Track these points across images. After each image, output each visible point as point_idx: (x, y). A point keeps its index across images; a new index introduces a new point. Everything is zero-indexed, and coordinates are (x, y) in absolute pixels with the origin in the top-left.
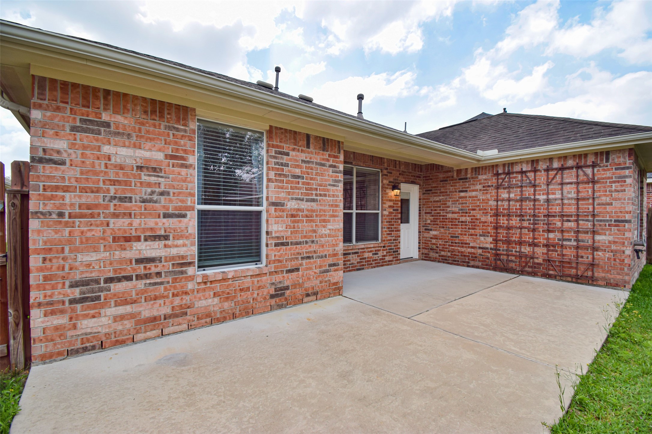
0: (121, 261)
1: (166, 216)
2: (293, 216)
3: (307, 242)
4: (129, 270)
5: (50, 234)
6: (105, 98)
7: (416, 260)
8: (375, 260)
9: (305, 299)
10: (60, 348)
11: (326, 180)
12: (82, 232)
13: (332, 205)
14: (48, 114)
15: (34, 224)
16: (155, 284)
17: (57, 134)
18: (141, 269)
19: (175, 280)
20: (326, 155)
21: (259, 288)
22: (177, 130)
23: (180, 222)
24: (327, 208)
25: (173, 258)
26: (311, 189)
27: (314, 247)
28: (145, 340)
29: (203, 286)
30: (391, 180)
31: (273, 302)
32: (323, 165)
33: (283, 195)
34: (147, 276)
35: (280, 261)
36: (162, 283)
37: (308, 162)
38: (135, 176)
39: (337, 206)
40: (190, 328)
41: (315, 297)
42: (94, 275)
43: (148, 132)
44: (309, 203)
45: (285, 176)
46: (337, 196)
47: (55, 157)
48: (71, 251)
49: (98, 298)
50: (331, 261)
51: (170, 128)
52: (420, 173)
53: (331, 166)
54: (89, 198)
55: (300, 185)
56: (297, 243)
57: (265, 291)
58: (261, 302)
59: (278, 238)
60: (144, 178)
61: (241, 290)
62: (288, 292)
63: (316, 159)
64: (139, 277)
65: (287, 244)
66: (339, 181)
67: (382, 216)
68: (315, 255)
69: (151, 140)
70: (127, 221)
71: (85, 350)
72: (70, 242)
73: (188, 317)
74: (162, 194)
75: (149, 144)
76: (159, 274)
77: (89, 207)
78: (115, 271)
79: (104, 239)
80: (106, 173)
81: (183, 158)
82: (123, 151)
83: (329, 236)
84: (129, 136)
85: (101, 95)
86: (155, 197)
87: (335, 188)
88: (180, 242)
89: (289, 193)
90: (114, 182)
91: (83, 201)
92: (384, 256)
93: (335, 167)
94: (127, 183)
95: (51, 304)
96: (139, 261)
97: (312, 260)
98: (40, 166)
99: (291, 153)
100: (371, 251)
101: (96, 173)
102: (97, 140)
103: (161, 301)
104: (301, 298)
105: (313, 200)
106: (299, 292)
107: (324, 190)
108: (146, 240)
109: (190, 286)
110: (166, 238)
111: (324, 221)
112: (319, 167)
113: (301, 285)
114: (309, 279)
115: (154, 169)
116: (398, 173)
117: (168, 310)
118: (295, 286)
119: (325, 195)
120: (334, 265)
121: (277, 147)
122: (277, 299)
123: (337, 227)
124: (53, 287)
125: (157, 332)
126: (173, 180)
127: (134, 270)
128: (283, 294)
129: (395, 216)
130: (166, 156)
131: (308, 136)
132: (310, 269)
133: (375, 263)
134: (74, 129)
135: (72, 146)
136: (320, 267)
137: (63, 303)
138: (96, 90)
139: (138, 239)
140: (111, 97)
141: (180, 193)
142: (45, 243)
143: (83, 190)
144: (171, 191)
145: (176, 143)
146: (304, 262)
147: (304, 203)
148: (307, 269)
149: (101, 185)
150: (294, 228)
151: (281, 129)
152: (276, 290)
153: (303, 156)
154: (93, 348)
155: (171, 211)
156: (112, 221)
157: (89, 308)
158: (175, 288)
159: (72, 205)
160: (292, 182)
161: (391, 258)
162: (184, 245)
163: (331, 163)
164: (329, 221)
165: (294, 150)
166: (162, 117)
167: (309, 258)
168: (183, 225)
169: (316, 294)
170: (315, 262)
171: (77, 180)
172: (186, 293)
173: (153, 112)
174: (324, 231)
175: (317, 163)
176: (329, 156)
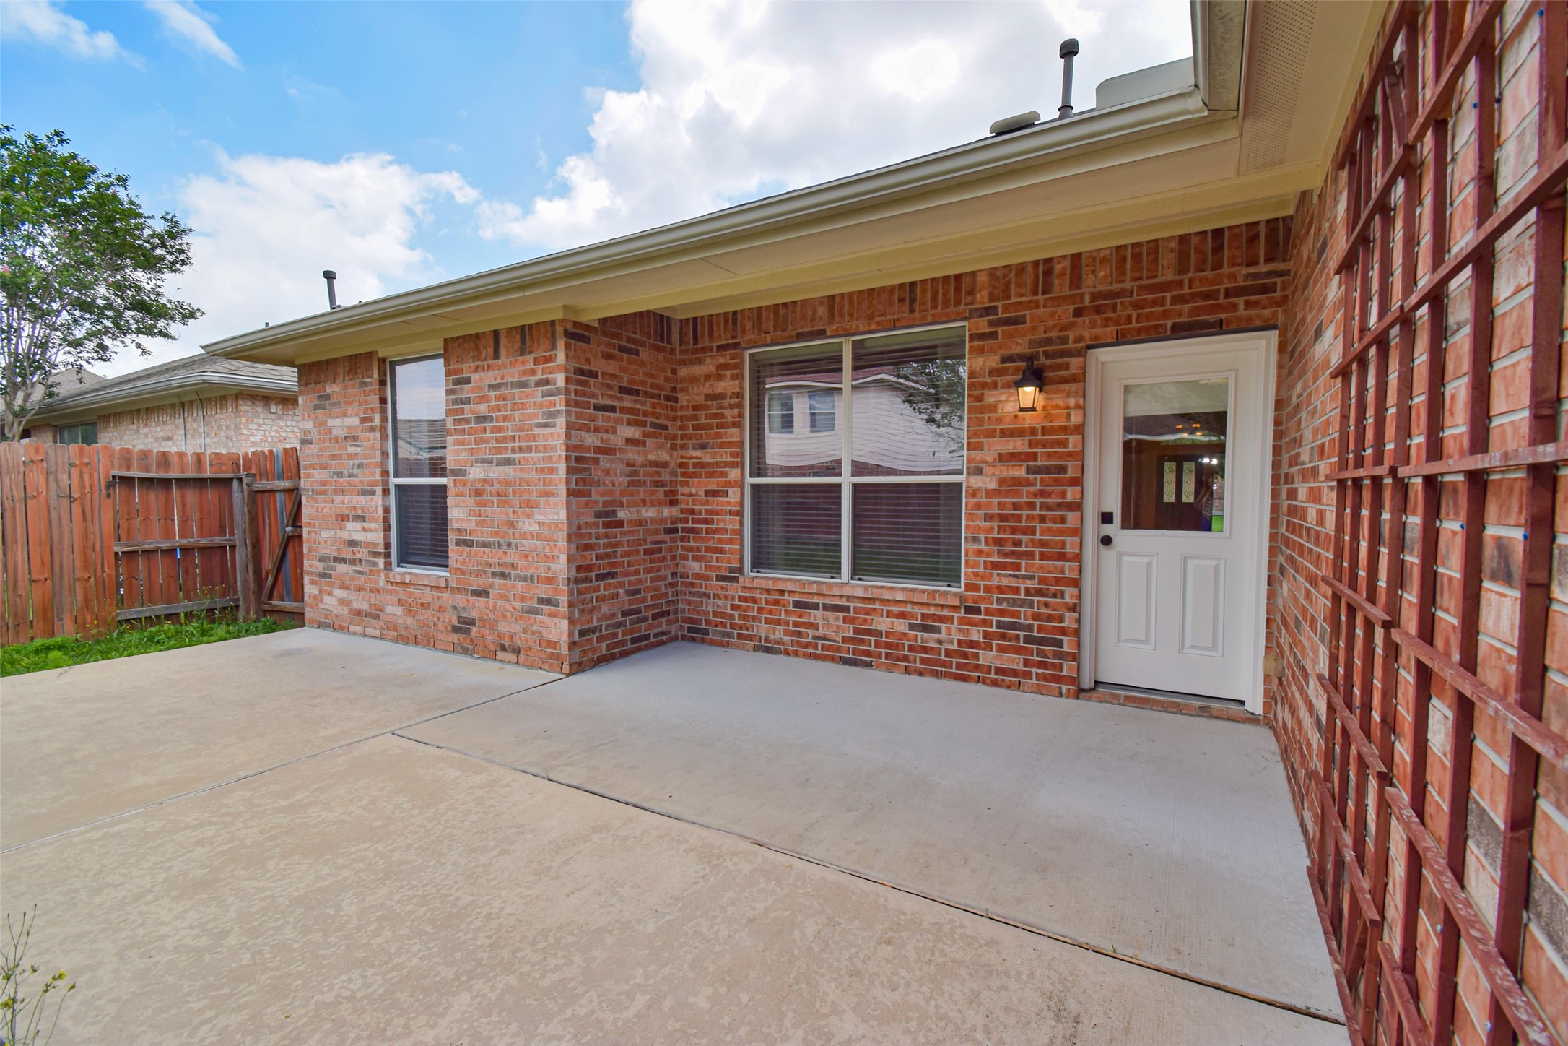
0: (340, 541)
1: (363, 493)
2: (478, 493)
3: (500, 545)
4: (344, 551)
6: (327, 369)
7: (1252, 719)
8: (925, 650)
9: (500, 655)
10: (316, 617)
11: (531, 417)
12: (322, 509)
13: (542, 470)
14: (305, 397)
16: (359, 572)
17: (308, 415)
18: (351, 553)
19: (371, 572)
20: (531, 361)
21: (440, 609)
22: (366, 384)
23: (372, 499)
24: (532, 476)
25: (368, 545)
26: (504, 440)
27: (512, 557)
28: (354, 633)
29: (390, 587)
31: (456, 638)
32: (523, 385)
33: (463, 456)
34: (354, 562)
35: (462, 572)
36: (363, 573)
37: (498, 386)
38: (344, 448)
39: (552, 471)
40: (381, 637)
41: (513, 657)
42: (328, 552)
43: (349, 395)
44: (501, 468)
45: (467, 421)
46: (553, 449)
48: (318, 526)
49: (331, 576)
50: (543, 590)
51: (362, 385)
52: (1263, 268)
53: (539, 384)
54: (323, 475)
55: (488, 435)
56: (485, 545)
57: (447, 617)
58: (442, 631)
59: (459, 531)
60: (349, 450)
61: (423, 605)
62: (474, 631)
63: (512, 376)
64: (350, 561)
65: (472, 544)
68: (513, 573)
69: (351, 403)
70: (342, 497)
72: (317, 517)
73: (381, 622)
74: (360, 466)
75: (350, 409)
76: (360, 562)
77: (324, 483)
78: (338, 551)
80: (330, 448)
82: (338, 423)
83: (539, 536)
84: (340, 404)
86: (356, 471)
87: (548, 430)
88: (372, 526)
89: (472, 452)
91: (321, 477)
92: (973, 644)
93: (548, 382)
94: (340, 457)
95: (311, 573)
96: (350, 543)
97: (508, 582)
98: (303, 447)
99: (475, 377)
100: (902, 615)
101: (326, 449)
102: (325, 415)
103: (362, 594)
104: (492, 648)
105: (508, 462)
106: (490, 638)
107: (527, 438)
108: (352, 520)
109: (381, 583)
110: (364, 519)
111: (528, 504)
112: (516, 391)
113: (493, 625)
115: (354, 438)
117: (367, 607)
118: (483, 623)
119: (529, 449)
120: (548, 602)
121: (456, 372)
122: (462, 637)
123: (552, 517)
124: (312, 559)
125: (361, 629)
126: (366, 448)
127: (347, 552)
128: (470, 632)
129: (1042, 494)
130: (361, 420)
131: (497, 335)
132: (507, 598)
133: (923, 661)
134: (315, 407)
135: (315, 424)
136: (522, 599)
137: (316, 574)
139: (348, 518)
140: (330, 367)
143: (321, 466)
144: (365, 462)
145: (366, 402)
146: (496, 581)
147: (494, 468)
148: (500, 597)
149: (328, 461)
150: (480, 516)
151: (458, 338)
152: (459, 620)
153: (492, 377)
154: (329, 625)
155: (365, 487)
156: (335, 498)
157: (327, 584)
158: (371, 581)
159: (317, 482)
160: (475, 431)
161: (1016, 662)
162: (376, 530)
163: (539, 376)
164: (536, 505)
165: (476, 370)
166: (356, 373)
167: (503, 575)
168: (374, 505)
169: (517, 651)
170: (514, 586)
172: (379, 591)
173: (351, 370)
174: (528, 526)
175: (514, 385)
176: (536, 361)
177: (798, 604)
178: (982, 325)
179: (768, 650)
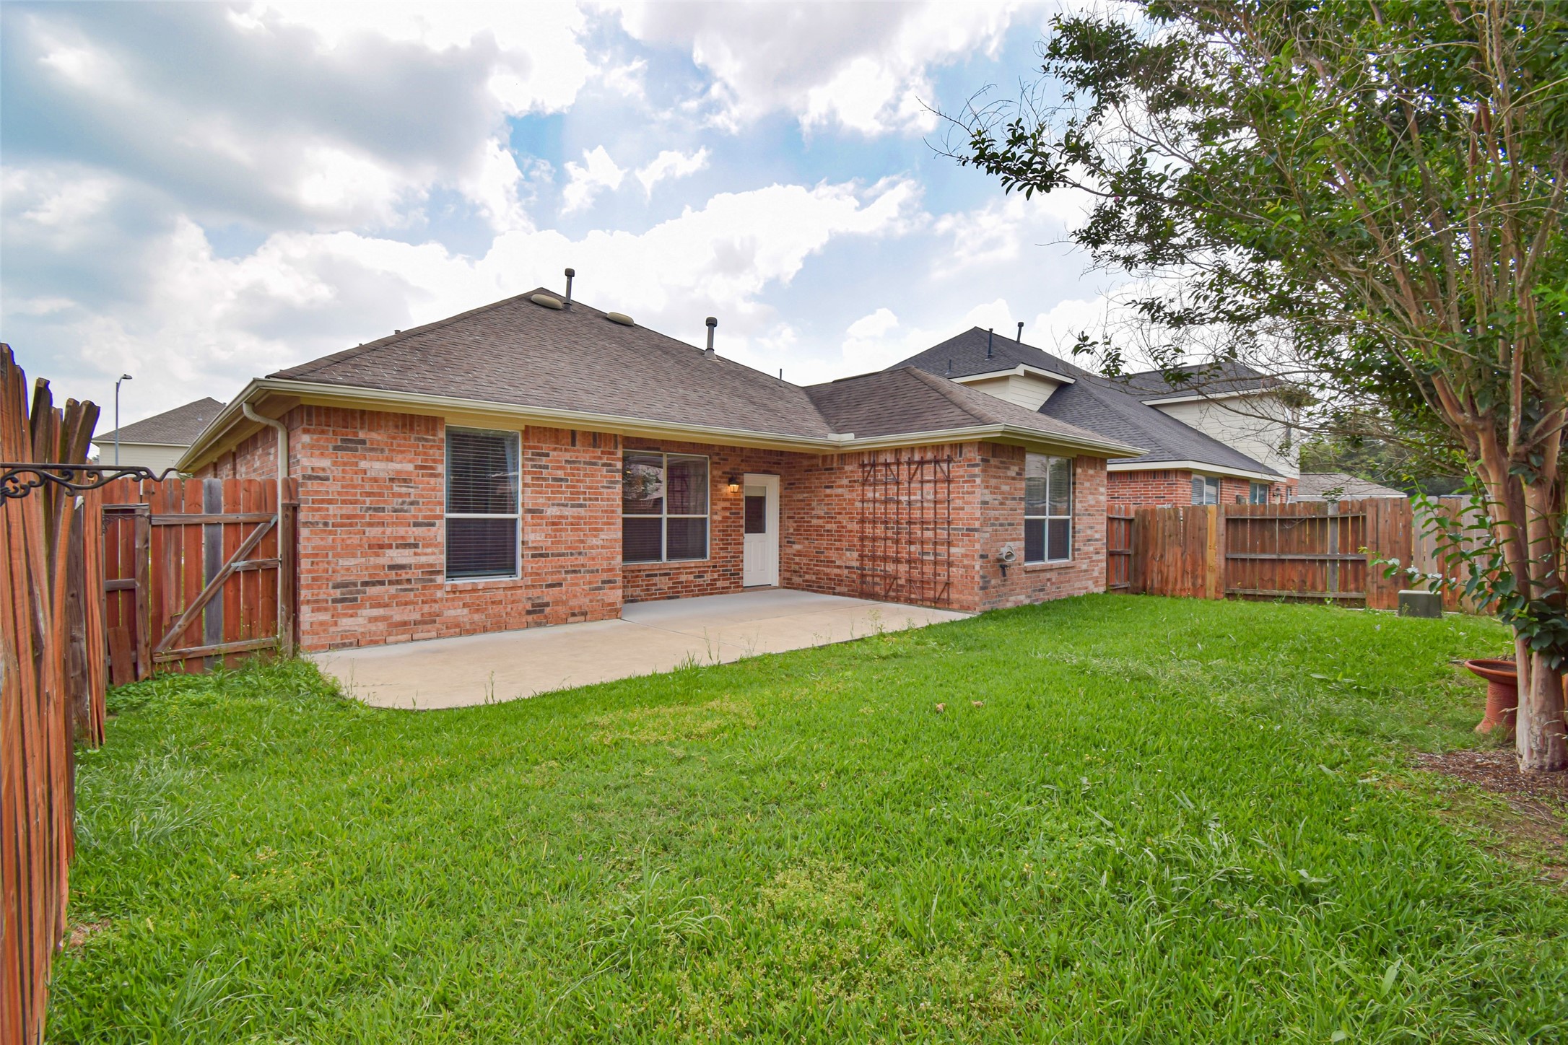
0: (375, 567)
1: (416, 525)
2: (554, 524)
3: (572, 554)
4: (382, 575)
5: (317, 541)
6: (362, 418)
7: (776, 588)
8: (699, 586)
9: (570, 619)
10: (323, 641)
11: (598, 482)
12: (343, 540)
13: (606, 511)
14: (315, 437)
15: (304, 532)
16: (406, 590)
17: (322, 454)
18: (392, 575)
19: (424, 588)
20: (598, 452)
21: (513, 602)
22: (426, 440)
23: (429, 530)
24: (600, 514)
25: (422, 566)
26: (578, 493)
27: (581, 560)
28: (396, 643)
29: (452, 596)
30: (727, 469)
31: (530, 618)
32: (594, 464)
33: (541, 501)
34: (398, 582)
35: (538, 574)
36: (411, 590)
37: (574, 462)
38: (387, 488)
39: (613, 512)
40: (439, 636)
41: (582, 618)
42: (352, 578)
43: (399, 445)
44: (574, 509)
45: (545, 479)
46: (614, 500)
47: (321, 474)
48: (334, 556)
49: (356, 599)
50: (605, 576)
51: (419, 439)
52: (779, 458)
53: (604, 465)
54: (348, 509)
55: (563, 489)
56: (559, 555)
57: (520, 606)
58: (515, 617)
59: (535, 548)
60: (396, 489)
61: (493, 603)
62: (547, 610)
63: (585, 458)
64: (391, 583)
65: (547, 555)
66: (616, 482)
67: (712, 522)
68: (582, 569)
69: (402, 452)
70: (380, 529)
71: (344, 645)
72: (333, 548)
73: (437, 625)
74: (412, 503)
75: (400, 456)
76: (409, 581)
77: (349, 517)
78: (370, 575)
79: (360, 546)
80: (363, 486)
81: (432, 468)
82: (377, 465)
83: (603, 547)
84: (382, 450)
85: (358, 415)
86: (406, 507)
87: (610, 490)
88: (429, 550)
89: (549, 499)
90: (369, 494)
91: (344, 512)
92: (715, 580)
93: (610, 465)
94: (381, 495)
95: (317, 601)
96: (391, 567)
97: (579, 575)
98: (309, 482)
99: (551, 453)
100: (692, 573)
101: (354, 487)
102: (355, 457)
103: (411, 607)
104: (564, 617)
105: (580, 506)
106: (562, 610)
107: (595, 493)
108: (397, 547)
109: (439, 594)
110: (416, 546)
111: (595, 529)
112: (588, 467)
113: (564, 603)
114: (575, 596)
115: (405, 480)
116: (739, 460)
117: (417, 616)
118: (557, 603)
119: (597, 499)
120: (610, 582)
121: (534, 447)
122: (535, 616)
123: (614, 536)
124: (320, 588)
125: (407, 636)
126: (423, 489)
127: (387, 575)
128: (542, 611)
129: (735, 522)
130: (417, 467)
131: (573, 433)
132: (577, 584)
133: (699, 590)
134: (336, 448)
135: (335, 463)
136: (590, 583)
137: (327, 601)
138: (353, 412)
139: (390, 546)
140: (366, 417)
141: (428, 503)
142: (313, 548)
143: (344, 502)
144: (421, 500)
145: (425, 454)
146: (569, 576)
147: (569, 509)
148: (572, 585)
149: (359, 497)
150: (556, 538)
151: (540, 428)
152: (533, 605)
153: (568, 456)
154: (351, 644)
155: (420, 520)
156: (367, 529)
157: (348, 608)
158: (424, 595)
159: (335, 516)
160: (553, 486)
161: (727, 584)
162: (433, 554)
163: (605, 461)
164: (602, 530)
165: (555, 449)
166: (412, 429)
167: (575, 572)
168: (431, 534)
169: (584, 614)
170: (583, 577)
171: (339, 493)
172: (435, 601)
173: (404, 426)
174: (595, 541)
175: (585, 463)
176: (603, 453)
177: (648, 576)
178: (716, 459)
179: (632, 601)
